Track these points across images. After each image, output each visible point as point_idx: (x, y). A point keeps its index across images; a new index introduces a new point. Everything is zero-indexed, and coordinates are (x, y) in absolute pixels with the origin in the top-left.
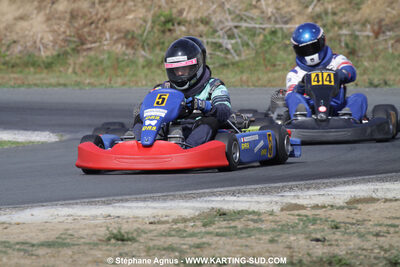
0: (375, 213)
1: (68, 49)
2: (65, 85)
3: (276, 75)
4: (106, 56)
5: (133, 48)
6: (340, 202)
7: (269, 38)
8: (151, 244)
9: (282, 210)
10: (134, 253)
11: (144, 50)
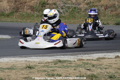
0: (105, 62)
1: (14, 11)
2: (13, 22)
3: (75, 20)
4: (25, 13)
5: (33, 11)
6: (95, 59)
7: (74, 9)
8: (39, 69)
9: (78, 60)
10: (34, 72)
11: (36, 12)
